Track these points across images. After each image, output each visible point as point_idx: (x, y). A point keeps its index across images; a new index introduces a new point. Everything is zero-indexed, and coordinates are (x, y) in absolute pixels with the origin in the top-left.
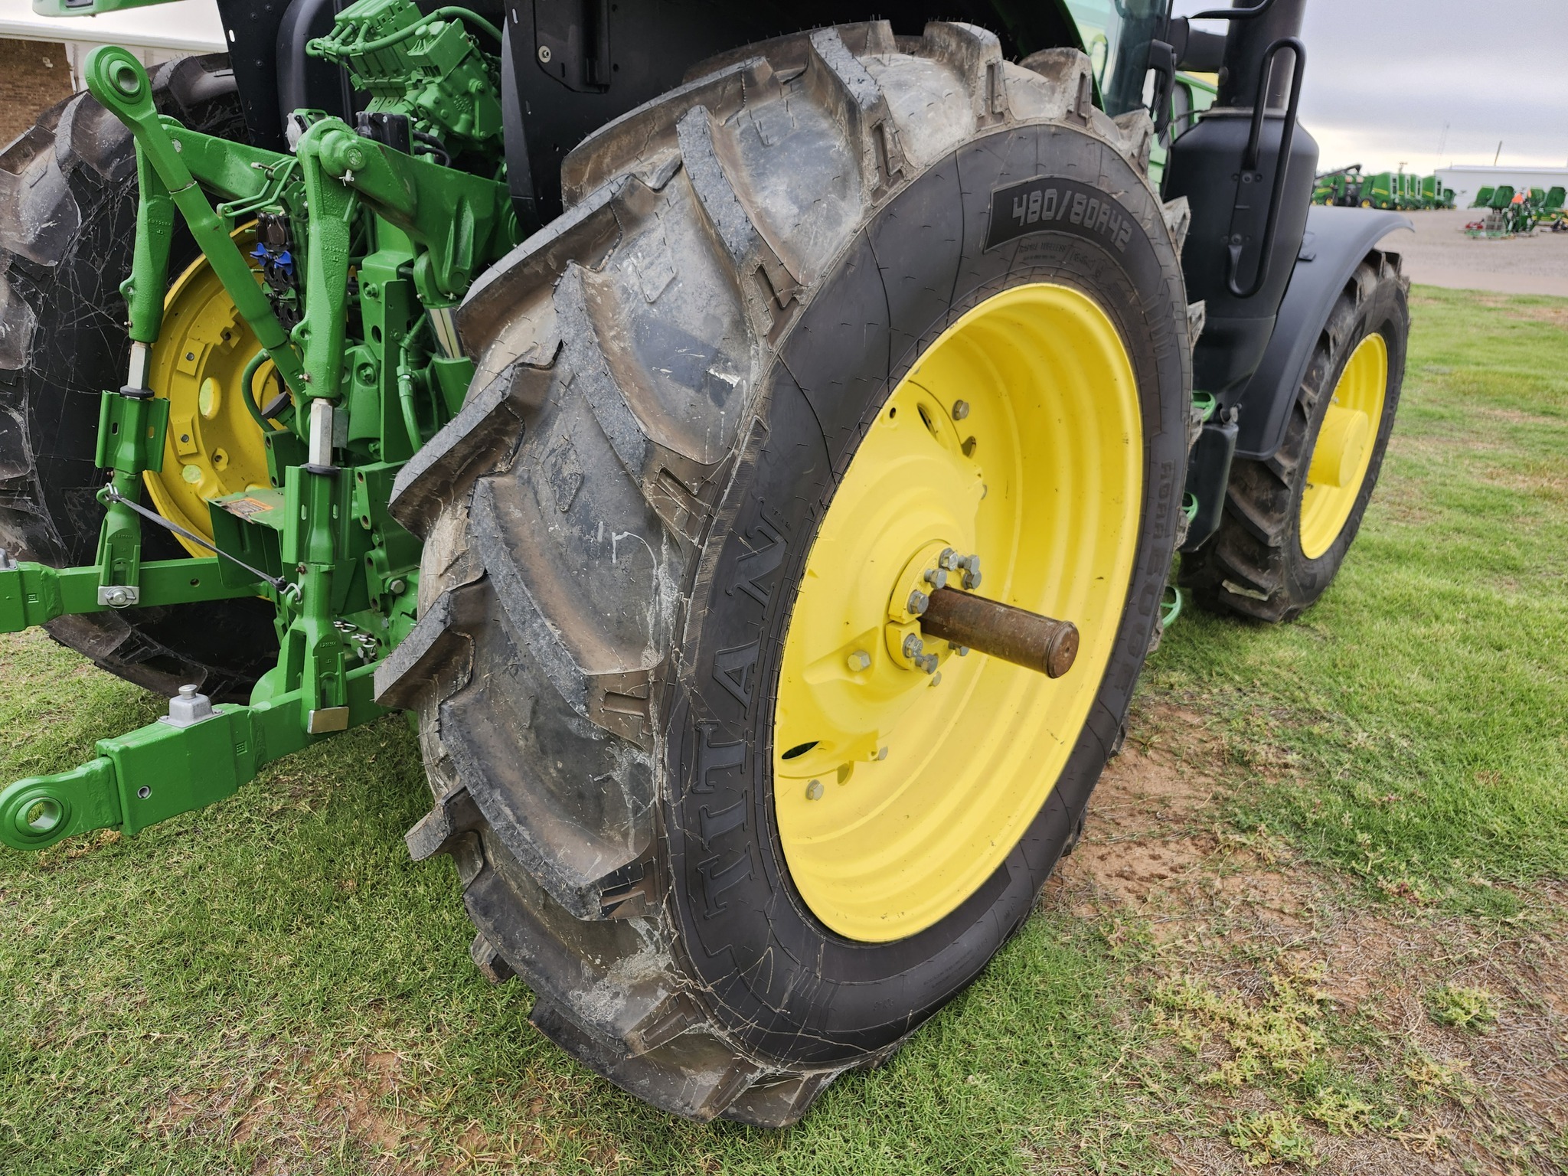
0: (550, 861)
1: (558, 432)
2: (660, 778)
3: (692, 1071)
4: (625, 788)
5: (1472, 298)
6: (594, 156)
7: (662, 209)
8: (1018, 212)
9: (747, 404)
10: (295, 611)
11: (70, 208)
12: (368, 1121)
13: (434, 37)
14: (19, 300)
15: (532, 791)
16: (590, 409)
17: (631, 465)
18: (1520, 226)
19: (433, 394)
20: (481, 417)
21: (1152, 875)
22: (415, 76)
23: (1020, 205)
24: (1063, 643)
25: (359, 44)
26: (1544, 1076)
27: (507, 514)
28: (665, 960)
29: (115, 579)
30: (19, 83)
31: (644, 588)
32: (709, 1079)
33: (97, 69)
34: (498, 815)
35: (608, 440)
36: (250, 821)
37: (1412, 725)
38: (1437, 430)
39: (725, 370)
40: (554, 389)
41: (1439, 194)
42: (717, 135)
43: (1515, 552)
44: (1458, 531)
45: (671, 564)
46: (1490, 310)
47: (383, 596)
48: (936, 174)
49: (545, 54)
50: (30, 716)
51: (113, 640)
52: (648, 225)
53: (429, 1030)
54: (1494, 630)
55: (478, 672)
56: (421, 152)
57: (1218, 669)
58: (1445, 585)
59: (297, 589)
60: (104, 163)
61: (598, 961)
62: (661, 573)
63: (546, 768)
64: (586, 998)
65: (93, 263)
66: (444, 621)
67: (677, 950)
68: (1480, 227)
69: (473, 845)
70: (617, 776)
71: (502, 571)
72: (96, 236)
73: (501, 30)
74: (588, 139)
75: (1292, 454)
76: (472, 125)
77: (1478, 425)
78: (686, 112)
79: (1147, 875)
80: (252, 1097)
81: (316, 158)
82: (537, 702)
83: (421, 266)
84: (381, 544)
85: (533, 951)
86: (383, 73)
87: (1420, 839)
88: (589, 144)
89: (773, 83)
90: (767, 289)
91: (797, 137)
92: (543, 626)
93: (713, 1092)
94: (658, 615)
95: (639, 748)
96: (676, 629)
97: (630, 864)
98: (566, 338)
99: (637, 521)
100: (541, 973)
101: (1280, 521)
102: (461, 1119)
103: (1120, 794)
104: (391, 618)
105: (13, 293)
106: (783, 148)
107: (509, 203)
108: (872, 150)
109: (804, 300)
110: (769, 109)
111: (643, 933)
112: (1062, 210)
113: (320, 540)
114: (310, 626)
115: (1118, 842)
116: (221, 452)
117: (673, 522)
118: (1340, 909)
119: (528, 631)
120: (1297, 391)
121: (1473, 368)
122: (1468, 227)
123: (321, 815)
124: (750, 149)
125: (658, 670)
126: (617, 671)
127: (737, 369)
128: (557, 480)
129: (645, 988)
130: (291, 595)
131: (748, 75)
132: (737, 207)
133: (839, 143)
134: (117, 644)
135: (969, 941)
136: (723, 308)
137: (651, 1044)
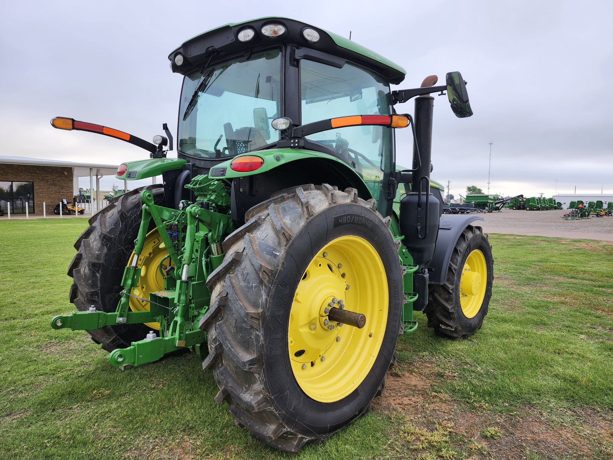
0: (238, 356)
1: (243, 265)
2: (262, 338)
3: (269, 424)
4: (254, 340)
5: (557, 241)
6: (252, 212)
7: (265, 222)
8: (340, 221)
9: (281, 258)
10: (176, 315)
11: (119, 223)
12: (183, 456)
13: (215, 185)
14: (103, 245)
15: (234, 341)
16: (250, 260)
17: (257, 269)
18: (583, 216)
19: (210, 265)
20: (228, 263)
21: (408, 404)
22: (210, 193)
23: (341, 220)
24: (361, 319)
25: (197, 186)
26: (511, 449)
27: (232, 281)
28: (262, 386)
29: (121, 316)
30: (55, 180)
31: (259, 295)
32: (273, 427)
33: (144, 195)
34: (227, 346)
35: (253, 265)
36: (145, 390)
37: (497, 366)
38: (532, 283)
39: (276, 252)
40: (243, 257)
41: (555, 204)
42: (276, 209)
43: (546, 319)
44: (529, 313)
45: (265, 290)
46: (563, 244)
47: (193, 317)
48: (321, 214)
49: (241, 190)
50: (78, 365)
51: (110, 338)
52: (262, 225)
53: (198, 436)
54: (530, 340)
55: (224, 316)
56: (211, 209)
57: (439, 351)
58: (518, 328)
59: (177, 310)
60: (128, 212)
61: (247, 386)
62: (263, 292)
63: (238, 336)
64: (244, 396)
65: (122, 236)
66: (218, 304)
67: (265, 384)
68: (569, 216)
69: (219, 361)
70: (253, 337)
71: (231, 292)
72: (124, 229)
73: (232, 183)
74: (251, 209)
75: (452, 284)
76: (223, 203)
77: (547, 282)
78: (270, 204)
79: (407, 404)
80: (152, 450)
81: (191, 212)
82: (236, 321)
83: (210, 234)
84: (193, 303)
85: (232, 384)
86: (202, 191)
87: (490, 394)
88: (251, 210)
89: (288, 198)
90: (285, 237)
91: (292, 209)
92: (239, 302)
93: (274, 430)
94: (262, 301)
95: (258, 331)
96: (266, 304)
97: (255, 358)
98: (245, 247)
99: (258, 281)
100: (234, 389)
101: (452, 304)
102: (208, 455)
103: (403, 384)
104: (194, 323)
105: (102, 243)
106: (289, 211)
107: (231, 220)
108: (306, 211)
109: (292, 239)
110: (287, 203)
111: (257, 378)
112: (352, 220)
113: (183, 298)
114: (178, 319)
115: (399, 396)
116: (144, 286)
117: (266, 281)
118: (461, 411)
119: (236, 304)
120: (448, 265)
121: (552, 263)
122: (565, 216)
123: (166, 388)
124: (283, 211)
125: (262, 313)
126: (253, 312)
127: (279, 252)
128: (243, 274)
129: (257, 394)
130: (175, 311)
131: (283, 197)
132: (279, 222)
133: (300, 210)
134: (111, 339)
135: (347, 409)
136: (276, 240)
137: (259, 409)
